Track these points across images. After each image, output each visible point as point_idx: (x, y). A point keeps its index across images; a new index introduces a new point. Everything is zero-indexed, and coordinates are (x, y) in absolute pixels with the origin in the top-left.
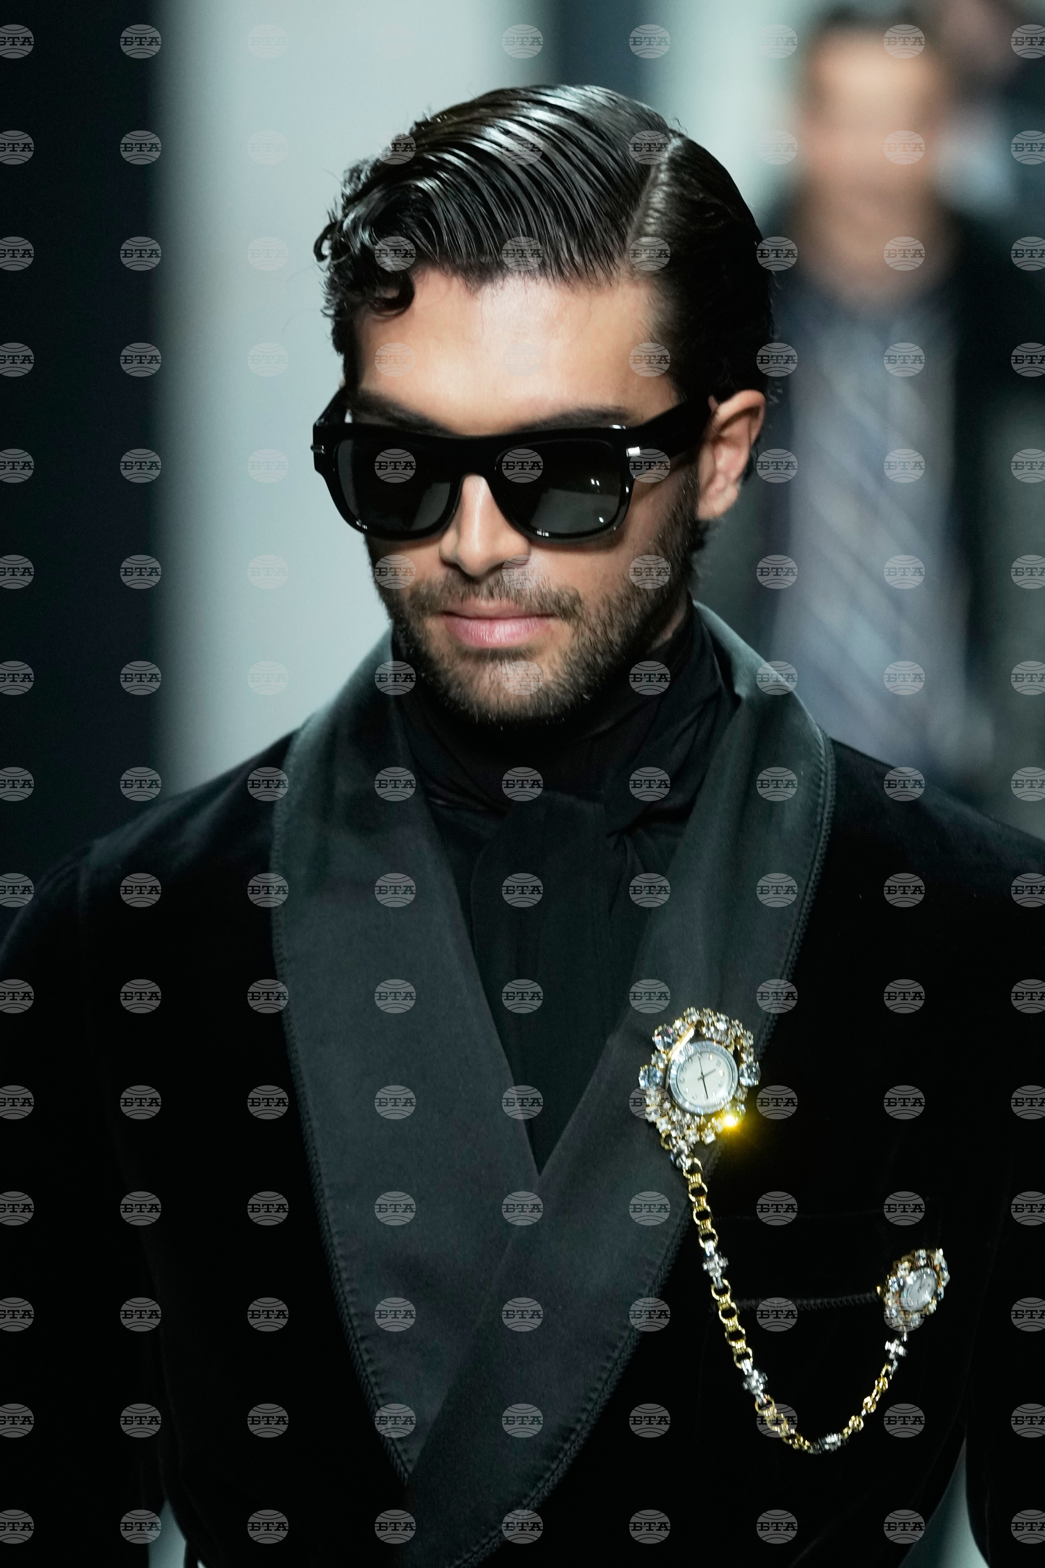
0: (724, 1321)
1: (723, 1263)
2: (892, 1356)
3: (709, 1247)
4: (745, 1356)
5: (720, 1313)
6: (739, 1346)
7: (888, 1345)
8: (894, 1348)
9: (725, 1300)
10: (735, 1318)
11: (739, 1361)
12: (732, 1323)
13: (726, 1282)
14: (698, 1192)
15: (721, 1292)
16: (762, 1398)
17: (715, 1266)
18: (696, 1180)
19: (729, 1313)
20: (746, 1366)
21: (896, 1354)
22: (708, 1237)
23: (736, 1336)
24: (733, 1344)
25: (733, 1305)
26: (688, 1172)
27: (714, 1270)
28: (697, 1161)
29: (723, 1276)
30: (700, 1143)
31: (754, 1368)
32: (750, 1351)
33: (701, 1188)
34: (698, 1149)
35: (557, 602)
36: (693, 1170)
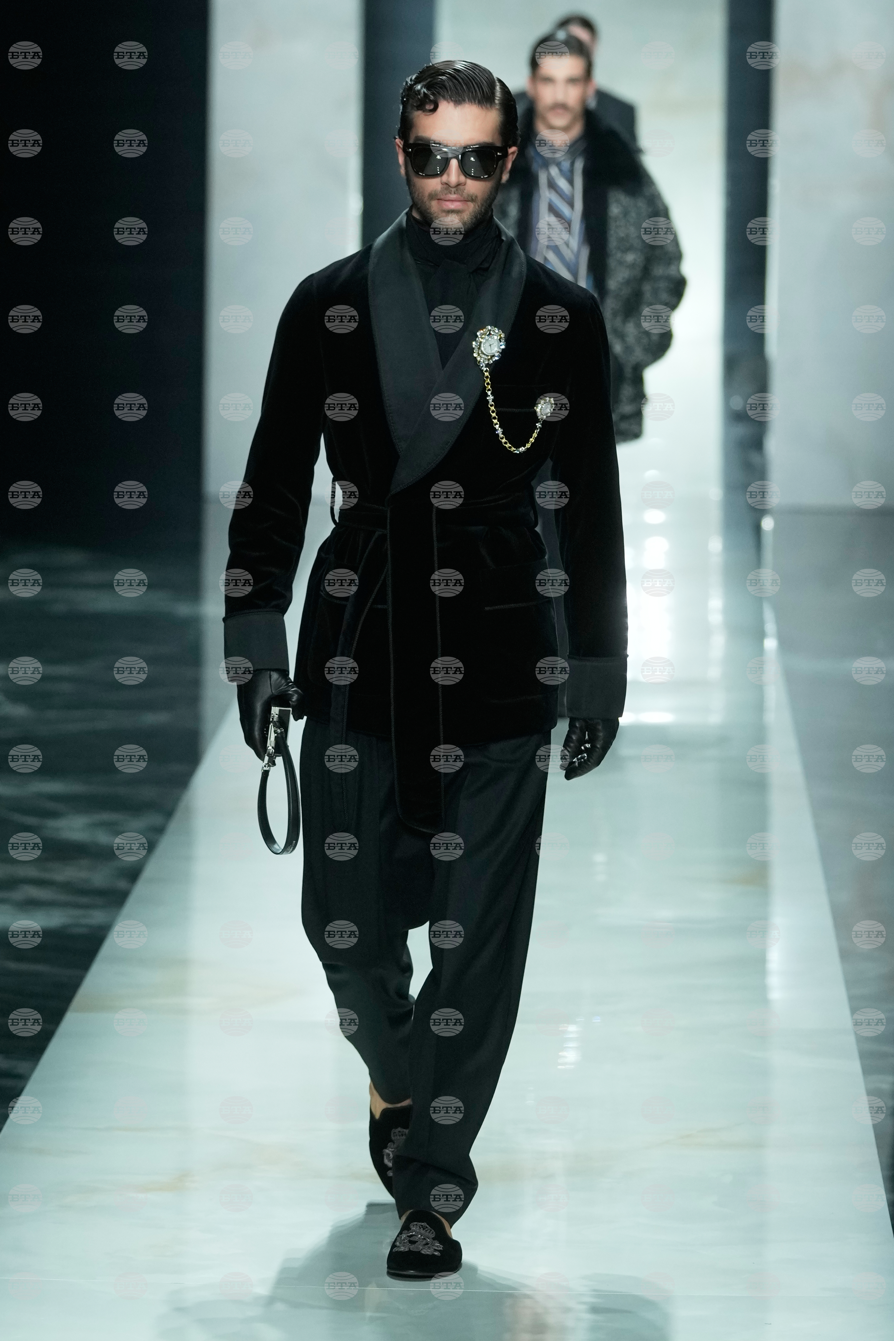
0: (492, 414)
1: (492, 398)
2: (538, 427)
3: (489, 393)
4: (497, 424)
5: (491, 412)
6: (495, 421)
7: (537, 424)
8: (538, 425)
9: (493, 408)
10: (495, 413)
11: (495, 425)
12: (494, 415)
13: (493, 403)
14: (487, 377)
15: (492, 406)
16: (501, 436)
17: (490, 398)
18: (487, 374)
19: (493, 412)
20: (497, 427)
21: (539, 427)
22: (489, 390)
23: (495, 418)
24: (493, 420)
25: (495, 410)
26: (485, 372)
27: (490, 399)
28: (487, 368)
29: (492, 401)
30: (488, 364)
31: (499, 427)
32: (498, 423)
33: (488, 376)
34: (487, 365)
35: (472, 197)
36: (486, 371)
